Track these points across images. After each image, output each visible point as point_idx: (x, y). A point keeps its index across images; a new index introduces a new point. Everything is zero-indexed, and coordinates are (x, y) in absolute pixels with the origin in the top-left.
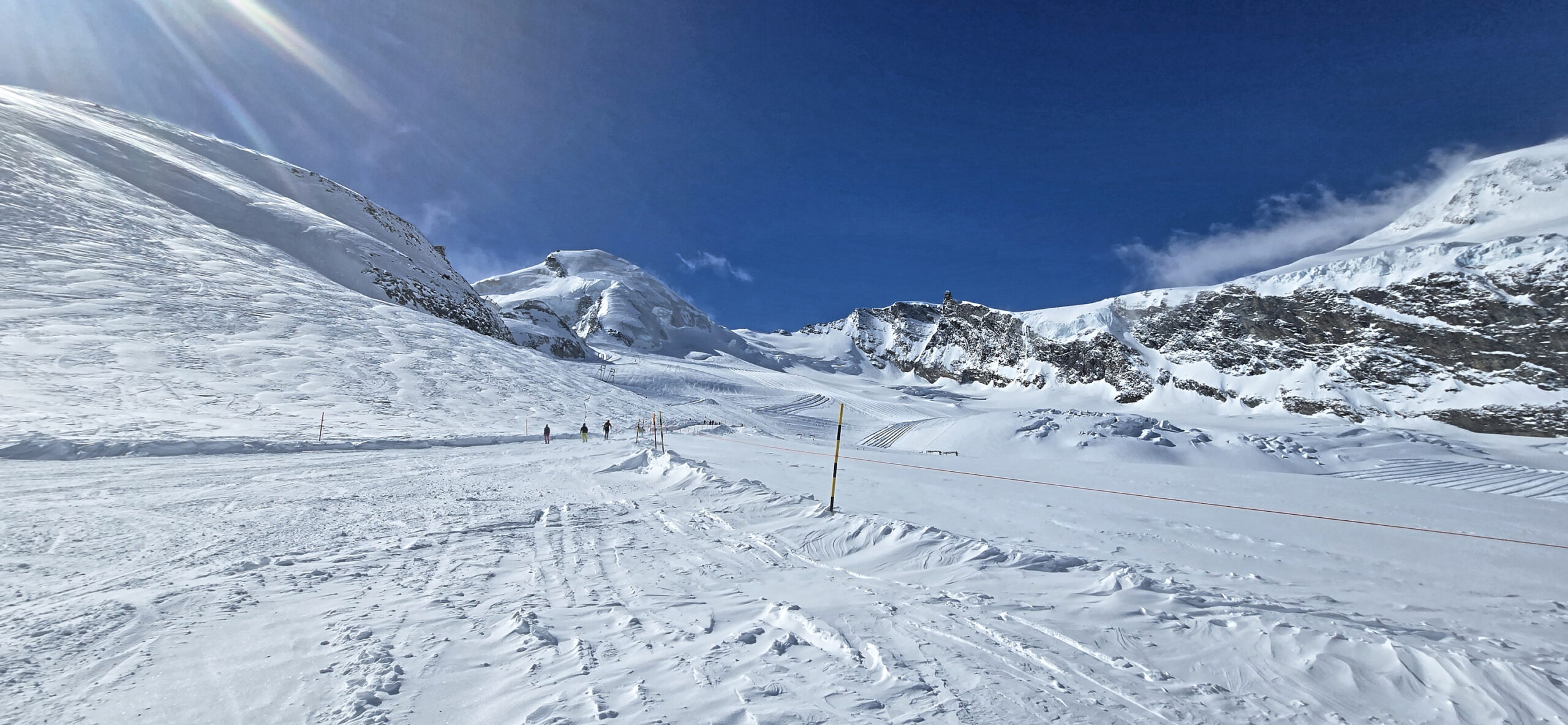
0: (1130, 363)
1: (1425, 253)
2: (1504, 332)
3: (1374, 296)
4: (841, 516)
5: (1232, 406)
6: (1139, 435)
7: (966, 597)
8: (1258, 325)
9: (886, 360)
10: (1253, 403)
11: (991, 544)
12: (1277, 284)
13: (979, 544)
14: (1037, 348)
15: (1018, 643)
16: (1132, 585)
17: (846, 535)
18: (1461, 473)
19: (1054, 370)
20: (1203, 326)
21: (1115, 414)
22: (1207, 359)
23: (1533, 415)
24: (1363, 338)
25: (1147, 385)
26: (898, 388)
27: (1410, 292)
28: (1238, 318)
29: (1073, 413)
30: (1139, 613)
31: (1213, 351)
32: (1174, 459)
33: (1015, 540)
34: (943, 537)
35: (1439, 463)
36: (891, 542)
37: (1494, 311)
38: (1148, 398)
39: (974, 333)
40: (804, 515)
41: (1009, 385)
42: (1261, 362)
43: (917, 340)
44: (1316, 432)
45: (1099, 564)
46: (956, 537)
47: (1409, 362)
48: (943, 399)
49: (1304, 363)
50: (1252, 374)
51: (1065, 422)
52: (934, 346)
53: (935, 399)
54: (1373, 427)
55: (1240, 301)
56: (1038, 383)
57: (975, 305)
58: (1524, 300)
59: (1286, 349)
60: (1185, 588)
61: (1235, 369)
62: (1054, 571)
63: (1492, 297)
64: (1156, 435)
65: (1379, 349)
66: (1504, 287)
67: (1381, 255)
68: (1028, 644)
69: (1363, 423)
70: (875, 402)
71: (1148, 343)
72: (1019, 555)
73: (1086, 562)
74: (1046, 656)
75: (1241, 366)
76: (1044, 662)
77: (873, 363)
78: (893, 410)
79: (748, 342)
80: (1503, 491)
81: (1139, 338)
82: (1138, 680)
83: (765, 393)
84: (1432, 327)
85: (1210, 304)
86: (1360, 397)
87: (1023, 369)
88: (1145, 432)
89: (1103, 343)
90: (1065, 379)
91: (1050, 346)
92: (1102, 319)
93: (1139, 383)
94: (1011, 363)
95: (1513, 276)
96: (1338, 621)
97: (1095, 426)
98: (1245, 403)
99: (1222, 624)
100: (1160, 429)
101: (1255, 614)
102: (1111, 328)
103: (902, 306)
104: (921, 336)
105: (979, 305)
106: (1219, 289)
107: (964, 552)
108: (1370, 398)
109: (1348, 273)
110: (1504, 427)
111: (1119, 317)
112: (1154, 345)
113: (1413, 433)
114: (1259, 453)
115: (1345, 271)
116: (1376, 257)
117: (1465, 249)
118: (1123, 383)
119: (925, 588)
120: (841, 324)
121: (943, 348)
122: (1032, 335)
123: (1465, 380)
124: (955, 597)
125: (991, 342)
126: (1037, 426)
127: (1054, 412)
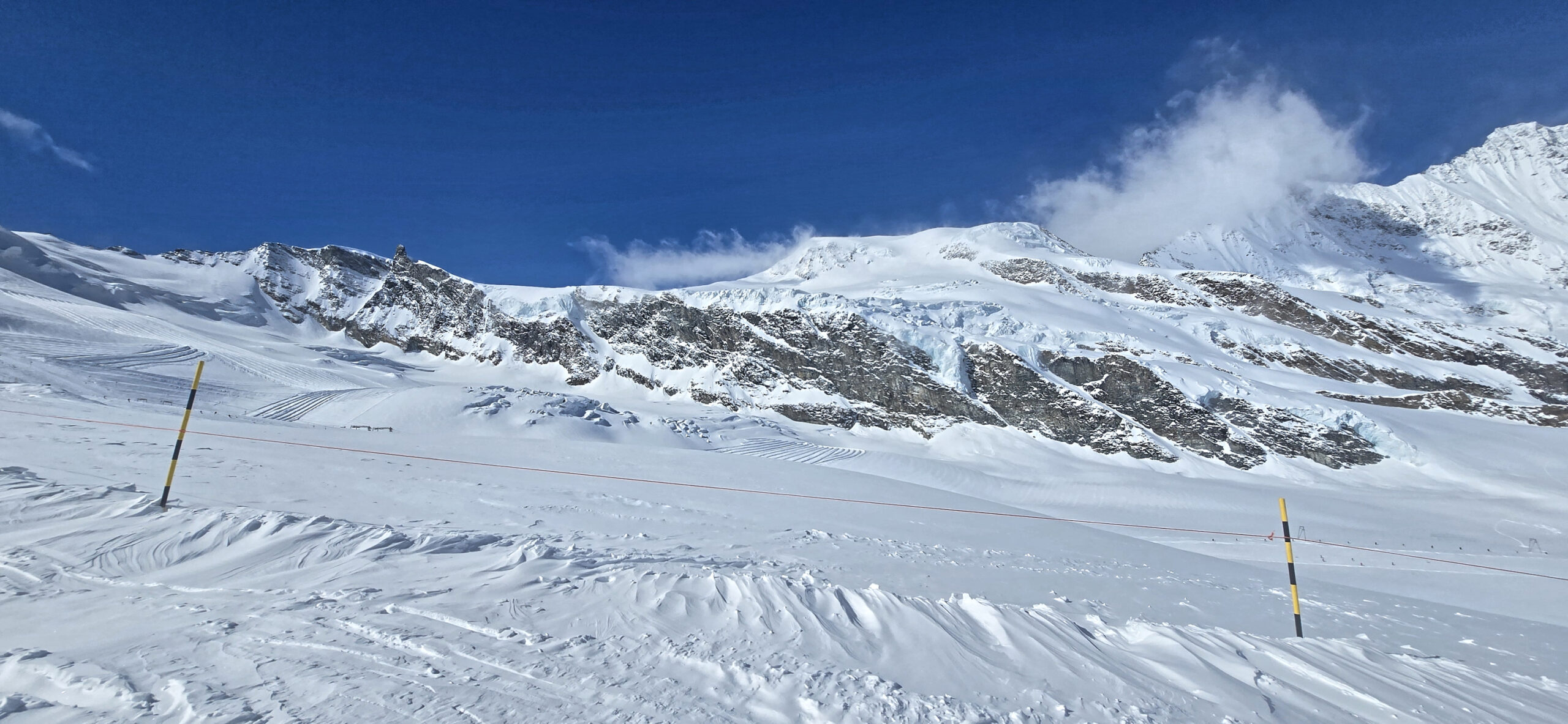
0: (583, 349)
1: (784, 294)
2: (814, 355)
3: (754, 319)
4: (180, 511)
5: (657, 393)
6: (583, 415)
7: (346, 594)
8: (682, 329)
9: (305, 312)
10: (671, 392)
11: (396, 530)
12: (698, 299)
13: (382, 531)
14: (497, 324)
15: (398, 636)
16: (536, 556)
17: (182, 536)
18: (784, 448)
19: (512, 348)
20: (644, 324)
21: (564, 395)
22: (644, 353)
23: (820, 411)
24: (745, 349)
25: (595, 371)
26: (319, 349)
27: (773, 320)
28: (670, 321)
29: (526, 391)
30: (537, 582)
31: (649, 346)
32: (609, 438)
33: (431, 523)
34: (335, 527)
35: (774, 441)
36: (257, 540)
37: (811, 340)
38: (594, 382)
39: (428, 297)
40: (108, 513)
41: (462, 359)
42: (681, 359)
43: (353, 294)
44: (709, 418)
45: (513, 539)
46: (352, 526)
47: (767, 369)
48: (380, 367)
49: (709, 364)
50: (674, 368)
51: (517, 400)
52: (376, 304)
53: (369, 366)
54: (743, 415)
55: (672, 308)
56: (494, 359)
57: (433, 267)
58: (824, 335)
59: (698, 351)
60: (583, 553)
61: (663, 363)
62: (465, 551)
63: (812, 331)
64: (597, 416)
65: (753, 358)
66: (817, 324)
67: (761, 290)
68: (410, 634)
69: (738, 412)
70: (283, 364)
71: (599, 332)
72: (428, 538)
73: (501, 538)
74: (428, 643)
75: (667, 361)
76: (424, 651)
77: (285, 314)
78: (312, 375)
79: (50, 256)
80: (802, 460)
81: (593, 327)
82: (519, 647)
83: (78, 336)
84: (781, 346)
85: (651, 307)
86: (739, 392)
87: (480, 343)
88: (588, 413)
89: (561, 327)
90: (521, 358)
91: (511, 323)
92: (563, 305)
93: (588, 367)
94: (468, 335)
95: (822, 318)
96: (687, 564)
97: (545, 406)
98: (666, 391)
99: (604, 580)
100: (600, 410)
101: (631, 568)
102: (570, 314)
103: (336, 252)
104: (360, 291)
105: (438, 268)
106: (659, 295)
107: (359, 542)
108: (744, 394)
109: (742, 299)
110: (806, 418)
111: (578, 305)
112: (604, 335)
113: (763, 420)
114: (671, 433)
115: (740, 297)
116: (758, 291)
117: (803, 296)
118: (574, 366)
119: (290, 591)
120: (239, 258)
121: (387, 309)
122: (492, 308)
123: (793, 385)
124: (332, 596)
125: (448, 311)
126: (488, 403)
127: (508, 389)
